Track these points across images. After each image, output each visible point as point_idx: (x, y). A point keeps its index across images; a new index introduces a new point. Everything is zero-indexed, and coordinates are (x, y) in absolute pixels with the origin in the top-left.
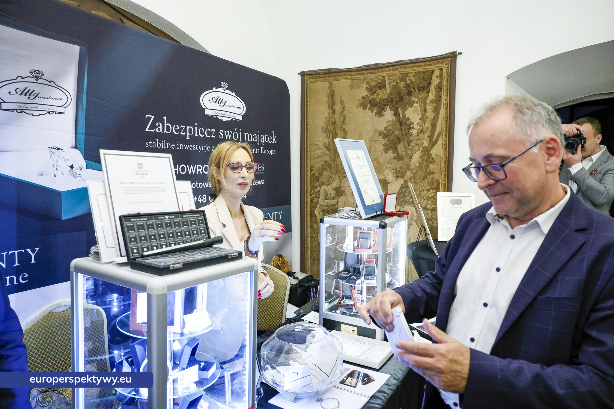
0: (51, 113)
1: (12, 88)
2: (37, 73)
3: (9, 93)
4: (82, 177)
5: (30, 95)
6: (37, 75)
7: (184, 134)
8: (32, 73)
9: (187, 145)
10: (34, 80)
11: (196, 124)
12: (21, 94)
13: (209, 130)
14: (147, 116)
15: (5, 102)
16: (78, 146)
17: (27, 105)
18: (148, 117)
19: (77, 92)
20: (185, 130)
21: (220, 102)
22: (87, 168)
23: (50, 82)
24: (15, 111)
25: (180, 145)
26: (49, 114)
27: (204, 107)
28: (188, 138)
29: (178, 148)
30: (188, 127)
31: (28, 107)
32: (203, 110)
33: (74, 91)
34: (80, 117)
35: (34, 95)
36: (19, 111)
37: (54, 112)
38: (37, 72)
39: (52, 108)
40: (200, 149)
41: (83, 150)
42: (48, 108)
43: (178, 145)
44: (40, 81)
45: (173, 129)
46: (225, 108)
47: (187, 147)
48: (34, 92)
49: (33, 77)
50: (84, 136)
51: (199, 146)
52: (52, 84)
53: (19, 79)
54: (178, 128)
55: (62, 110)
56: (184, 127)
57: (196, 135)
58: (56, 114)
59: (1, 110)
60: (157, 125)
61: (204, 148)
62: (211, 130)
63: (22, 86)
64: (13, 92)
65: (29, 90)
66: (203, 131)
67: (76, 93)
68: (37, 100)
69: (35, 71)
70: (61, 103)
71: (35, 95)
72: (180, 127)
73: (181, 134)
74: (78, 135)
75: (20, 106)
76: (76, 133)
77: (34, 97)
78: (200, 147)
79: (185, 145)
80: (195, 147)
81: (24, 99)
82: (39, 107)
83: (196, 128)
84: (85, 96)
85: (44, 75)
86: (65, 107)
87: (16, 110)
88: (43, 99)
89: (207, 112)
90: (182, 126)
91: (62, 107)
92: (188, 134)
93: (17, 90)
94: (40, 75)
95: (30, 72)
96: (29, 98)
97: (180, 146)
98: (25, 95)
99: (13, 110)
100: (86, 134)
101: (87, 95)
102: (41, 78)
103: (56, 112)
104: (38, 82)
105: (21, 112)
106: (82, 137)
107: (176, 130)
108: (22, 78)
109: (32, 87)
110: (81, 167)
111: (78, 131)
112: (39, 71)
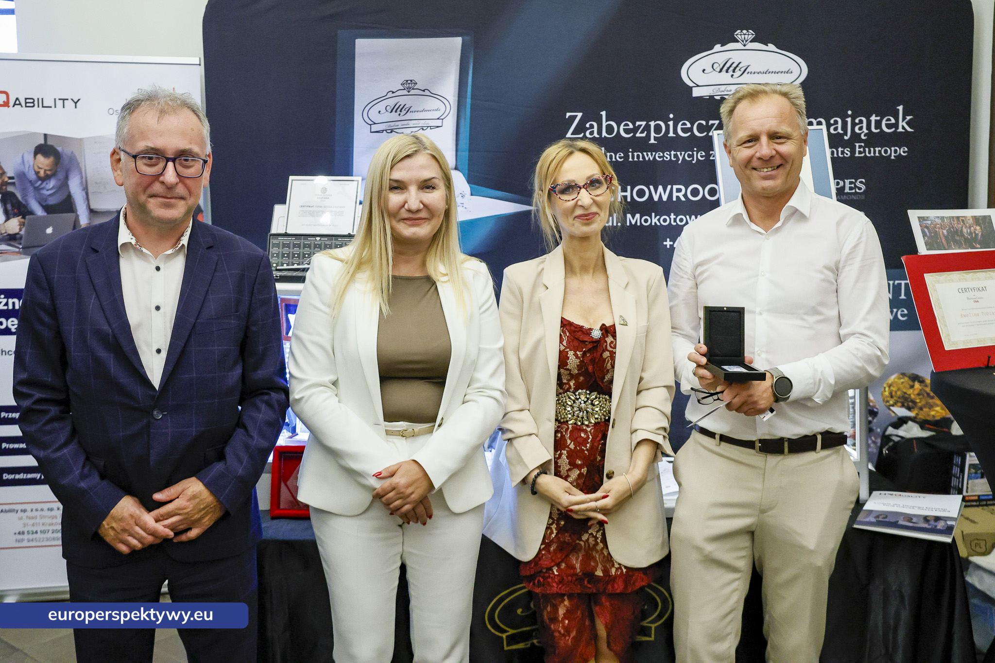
0: (425, 128)
1: (381, 106)
2: (409, 84)
3: (379, 112)
4: (464, 207)
5: (401, 111)
6: (409, 86)
7: (644, 135)
8: (404, 84)
9: (649, 153)
10: (405, 92)
11: (671, 116)
12: (391, 112)
13: (704, 123)
14: (568, 114)
15: (375, 124)
16: (459, 167)
17: (397, 123)
18: (570, 116)
19: (459, 97)
20: (647, 128)
21: (731, 69)
22: (472, 195)
23: (424, 91)
24: (385, 132)
25: (635, 154)
26: (423, 129)
27: (690, 84)
28: (652, 141)
29: (631, 159)
30: (652, 124)
31: (398, 126)
32: (690, 89)
33: (454, 96)
34: (462, 130)
35: (405, 110)
36: (389, 131)
37: (428, 127)
38: (409, 82)
39: (426, 123)
40: (681, 158)
41: (467, 172)
42: (421, 124)
43: (630, 154)
44: (412, 92)
45: (622, 130)
46: (746, 78)
47: (649, 156)
48: (405, 107)
49: (404, 89)
50: (467, 153)
51: (679, 153)
52: (427, 93)
53: (390, 95)
54: (631, 126)
55: (439, 123)
56: (644, 123)
57: (671, 134)
58: (431, 129)
59: (371, 132)
60: (588, 125)
61: (689, 156)
62: (707, 123)
63: (391, 102)
64: (383, 111)
65: (401, 105)
66: (689, 125)
67: (457, 99)
68: (409, 116)
69: (407, 81)
70: (437, 115)
71: (407, 110)
72: (634, 124)
73: (638, 135)
74: (459, 153)
75: (390, 126)
76: (457, 151)
77: (405, 112)
78: (681, 154)
79: (645, 154)
80: (669, 156)
81: (394, 116)
82: (411, 123)
83: (671, 123)
84: (469, 101)
85: (417, 83)
86: (443, 119)
87: (386, 130)
88: (416, 112)
89: (696, 93)
90: (638, 123)
91: (438, 119)
92: (653, 134)
93: (387, 108)
94: (413, 85)
95: (401, 84)
96: (399, 114)
97: (635, 156)
98: (396, 112)
99: (383, 131)
100: (470, 151)
101: (472, 99)
102: (413, 89)
103: (431, 127)
104: (410, 94)
105: (391, 132)
106: (465, 155)
107: (627, 131)
108: (393, 92)
109: (402, 101)
110: (463, 193)
111: (459, 147)
112: (411, 81)
